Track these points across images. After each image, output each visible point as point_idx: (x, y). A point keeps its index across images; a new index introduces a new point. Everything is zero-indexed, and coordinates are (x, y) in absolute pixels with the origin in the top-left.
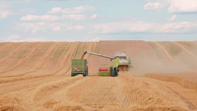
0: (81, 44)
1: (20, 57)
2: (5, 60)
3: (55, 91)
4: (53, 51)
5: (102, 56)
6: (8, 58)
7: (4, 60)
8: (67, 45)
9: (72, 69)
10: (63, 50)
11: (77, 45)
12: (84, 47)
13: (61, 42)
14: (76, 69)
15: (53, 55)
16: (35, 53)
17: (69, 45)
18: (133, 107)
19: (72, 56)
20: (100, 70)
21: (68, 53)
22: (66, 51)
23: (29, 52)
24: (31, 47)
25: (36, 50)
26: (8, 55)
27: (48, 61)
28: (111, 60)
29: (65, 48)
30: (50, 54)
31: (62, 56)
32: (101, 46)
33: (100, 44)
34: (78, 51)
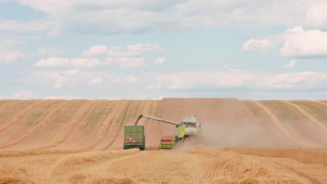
0: (132, 103)
1: (29, 124)
2: (6, 128)
3: (88, 166)
4: (86, 113)
5: (163, 121)
6: (11, 124)
7: (3, 127)
8: (108, 105)
9: (126, 140)
10: (102, 113)
11: (126, 104)
12: (138, 107)
13: (99, 100)
14: (131, 139)
15: (85, 121)
16: (56, 117)
17: (112, 104)
18: (218, 180)
19: (117, 122)
20: (162, 141)
21: (110, 117)
22: (107, 113)
23: (46, 115)
24: (49, 107)
25: (58, 112)
26: (11, 120)
27: (76, 130)
28: (177, 127)
29: (105, 109)
30: (81, 119)
31: (100, 121)
32: (165, 107)
33: (163, 104)
34: (127, 114)
